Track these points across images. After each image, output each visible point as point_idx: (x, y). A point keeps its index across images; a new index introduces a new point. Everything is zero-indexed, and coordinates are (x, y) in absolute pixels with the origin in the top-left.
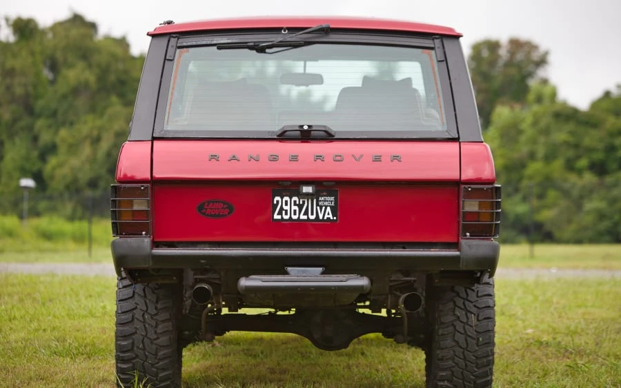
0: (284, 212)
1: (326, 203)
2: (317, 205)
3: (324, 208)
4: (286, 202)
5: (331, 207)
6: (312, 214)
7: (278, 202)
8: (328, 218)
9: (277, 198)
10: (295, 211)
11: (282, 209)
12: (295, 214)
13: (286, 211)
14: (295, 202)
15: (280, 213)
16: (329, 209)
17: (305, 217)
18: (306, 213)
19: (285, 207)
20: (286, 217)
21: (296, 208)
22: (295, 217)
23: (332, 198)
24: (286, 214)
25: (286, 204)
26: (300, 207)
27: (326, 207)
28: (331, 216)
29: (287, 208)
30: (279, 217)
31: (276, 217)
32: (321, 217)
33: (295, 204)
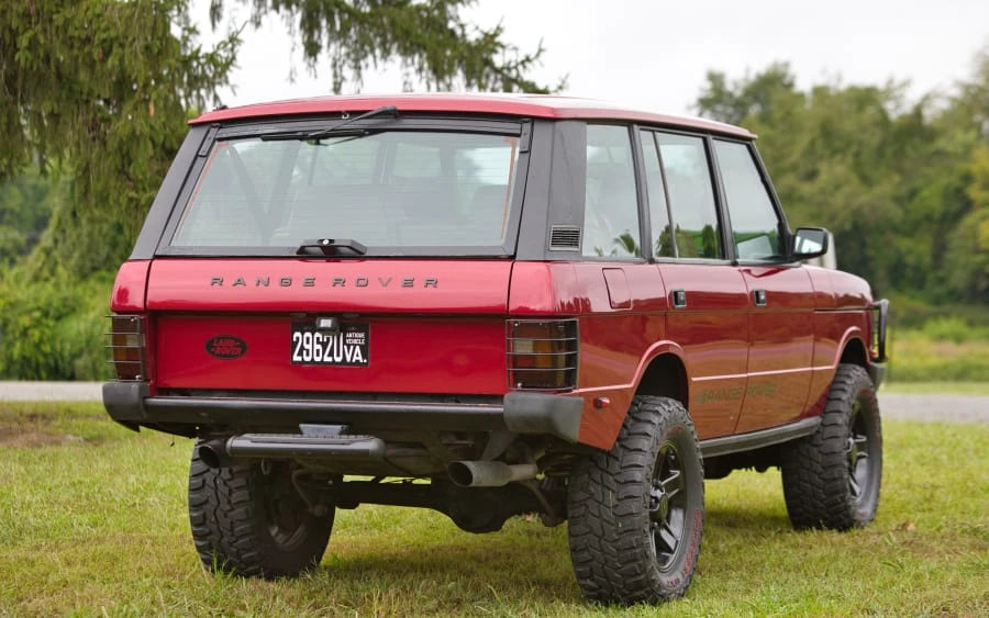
0: (305, 352)
1: (355, 342)
2: (344, 343)
3: (352, 347)
4: (308, 339)
5: (361, 346)
6: (338, 355)
7: (298, 338)
8: (357, 361)
9: (297, 334)
10: (318, 351)
11: (302, 348)
12: (318, 355)
13: (308, 350)
14: (318, 339)
15: (300, 354)
16: (358, 348)
17: (330, 359)
18: (331, 354)
19: (306, 346)
20: (308, 359)
21: (319, 347)
22: (318, 359)
23: (362, 335)
24: (308, 355)
25: (308, 342)
26: (324, 345)
27: (355, 345)
28: (360, 358)
29: (308, 347)
30: (299, 359)
31: (296, 358)
32: (348, 360)
33: (318, 342)
